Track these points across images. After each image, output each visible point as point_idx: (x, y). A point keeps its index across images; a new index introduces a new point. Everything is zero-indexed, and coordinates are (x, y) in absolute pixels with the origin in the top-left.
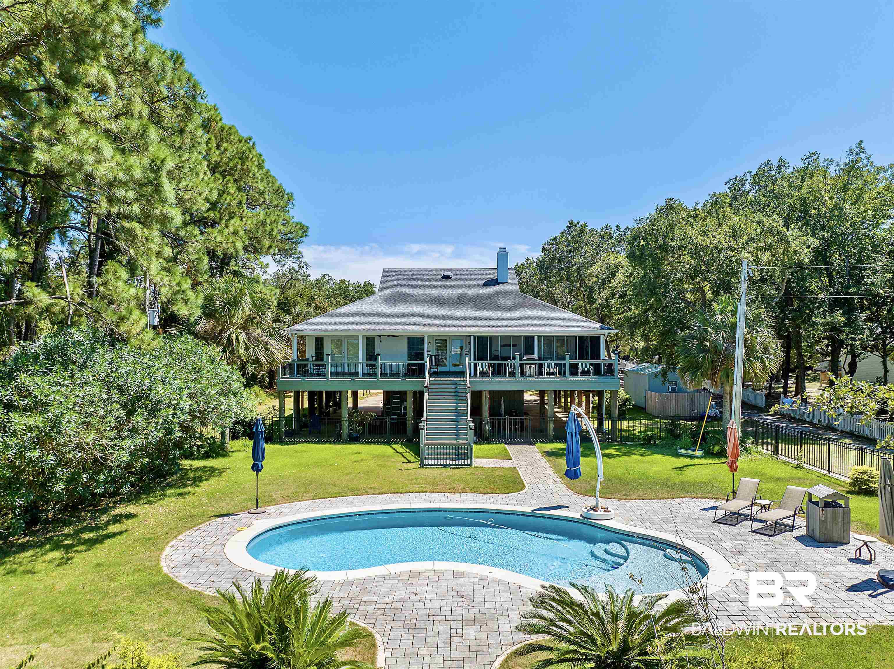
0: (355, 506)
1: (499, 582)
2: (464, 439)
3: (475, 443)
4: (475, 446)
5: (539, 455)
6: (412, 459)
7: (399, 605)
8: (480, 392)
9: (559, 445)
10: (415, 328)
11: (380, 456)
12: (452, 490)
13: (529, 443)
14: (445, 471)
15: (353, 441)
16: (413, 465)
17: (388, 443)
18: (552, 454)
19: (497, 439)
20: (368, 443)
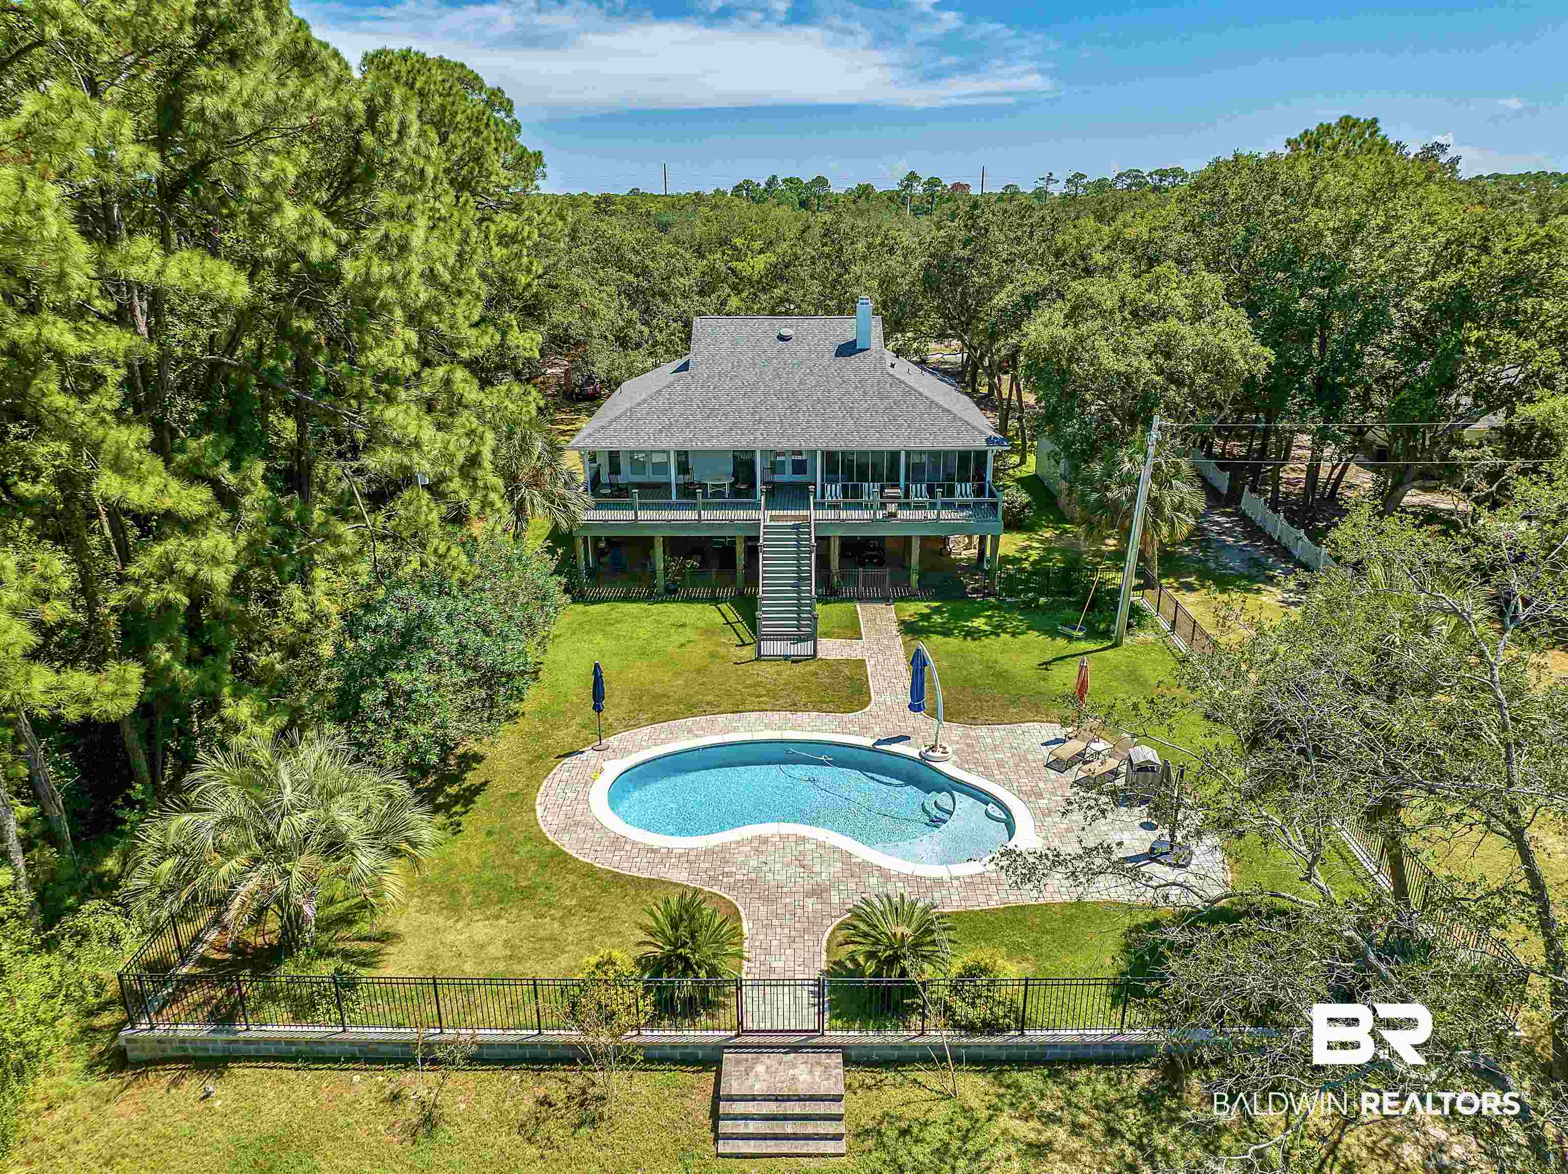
0: (697, 736)
1: (835, 849)
2: (807, 626)
3: (819, 600)
4: (818, 606)
5: (894, 628)
6: (748, 640)
7: (753, 876)
8: (828, 538)
9: (922, 607)
10: (743, 443)
11: (708, 632)
12: (794, 707)
13: (886, 600)
14: (786, 667)
15: (670, 593)
16: (748, 652)
17: (714, 600)
18: (910, 629)
19: (848, 591)
20: (690, 600)
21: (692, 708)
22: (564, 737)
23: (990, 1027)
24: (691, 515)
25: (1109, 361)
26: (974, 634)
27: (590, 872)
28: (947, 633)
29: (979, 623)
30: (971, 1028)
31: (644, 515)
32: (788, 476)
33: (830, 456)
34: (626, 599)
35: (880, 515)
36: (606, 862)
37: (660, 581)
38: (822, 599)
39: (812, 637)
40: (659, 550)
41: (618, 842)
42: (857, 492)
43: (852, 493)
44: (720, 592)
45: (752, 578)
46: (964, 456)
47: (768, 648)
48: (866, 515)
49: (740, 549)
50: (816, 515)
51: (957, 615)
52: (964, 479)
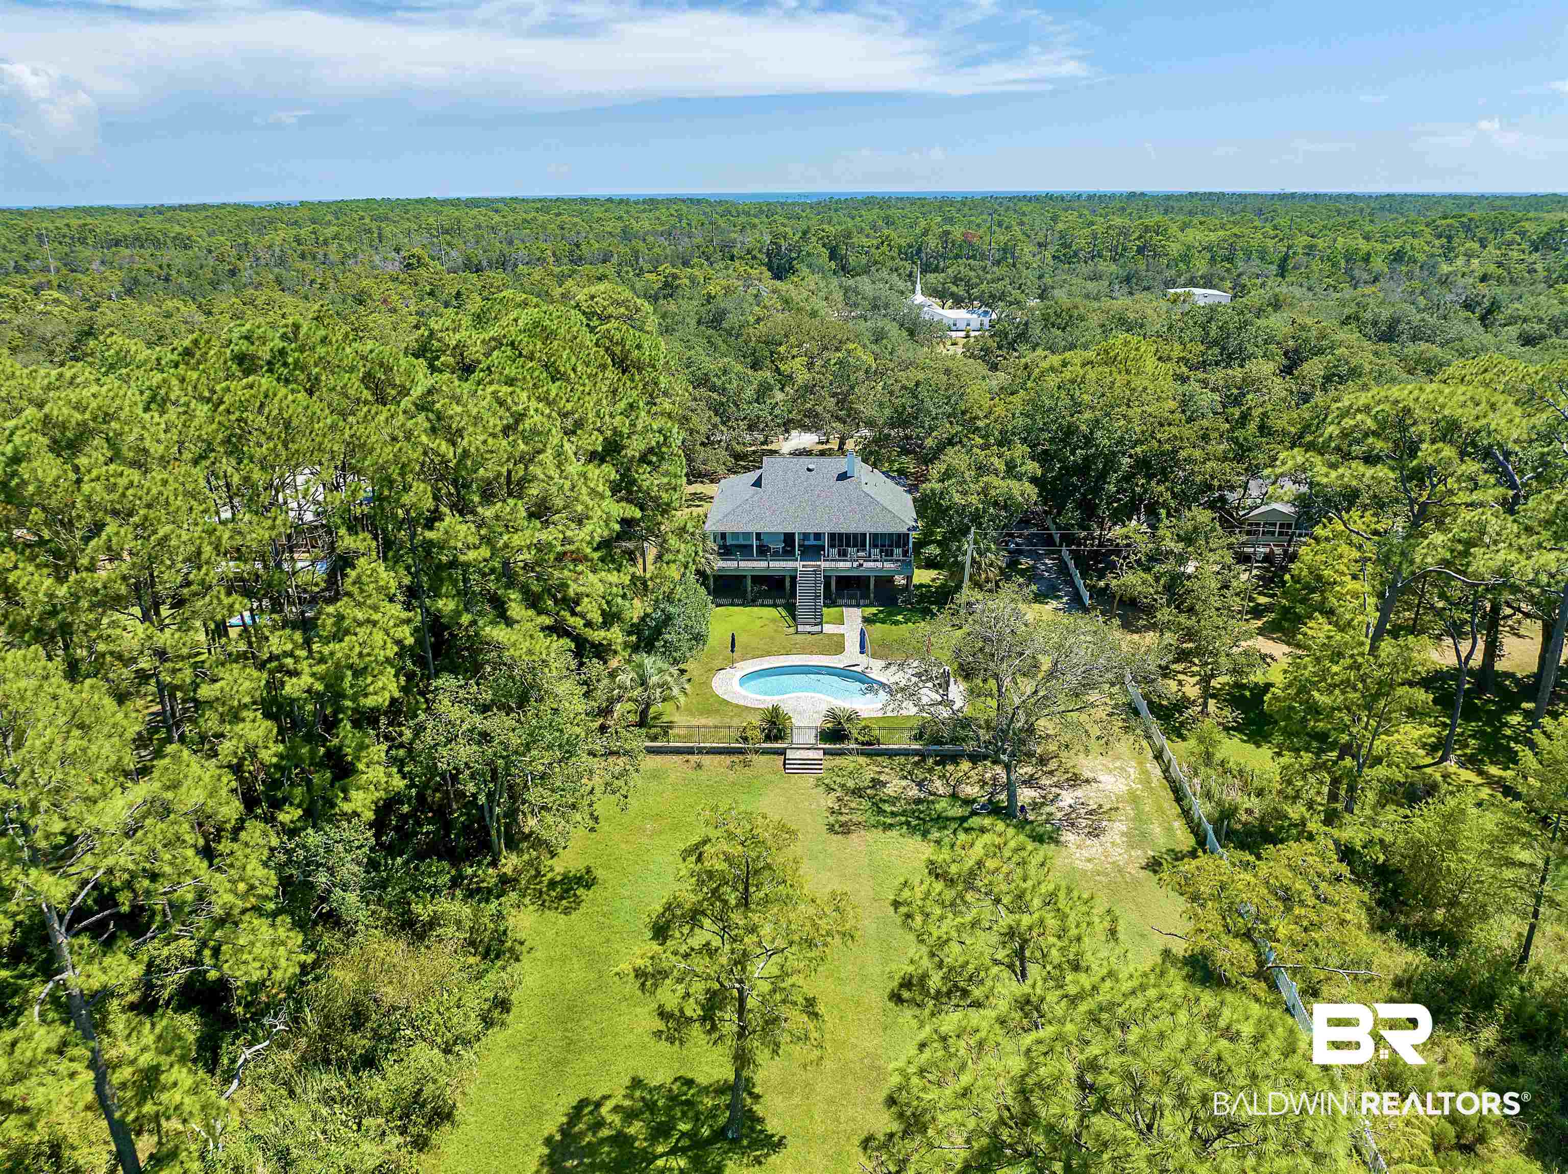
2: (819, 618)
4: (824, 609)
6: (792, 624)
7: (795, 707)
8: (830, 576)
9: (874, 610)
10: (789, 530)
11: (774, 621)
12: (811, 653)
13: (858, 606)
14: (809, 637)
15: (753, 603)
16: (792, 630)
17: (775, 606)
18: (866, 620)
19: (839, 601)
20: (762, 605)
21: (769, 654)
22: (717, 664)
23: (869, 743)
24: (763, 564)
25: (957, 498)
26: (896, 623)
27: (737, 706)
28: (883, 622)
29: (900, 618)
30: (863, 744)
31: (742, 564)
32: (812, 542)
33: (832, 536)
34: (732, 605)
35: (855, 564)
36: (741, 703)
37: (750, 597)
38: (825, 605)
39: (821, 623)
40: (749, 582)
41: (745, 697)
42: (845, 555)
43: (843, 554)
44: (778, 601)
45: (793, 594)
46: (899, 535)
47: (800, 628)
48: (848, 564)
49: (788, 580)
50: (824, 565)
51: (890, 614)
52: (898, 546)
